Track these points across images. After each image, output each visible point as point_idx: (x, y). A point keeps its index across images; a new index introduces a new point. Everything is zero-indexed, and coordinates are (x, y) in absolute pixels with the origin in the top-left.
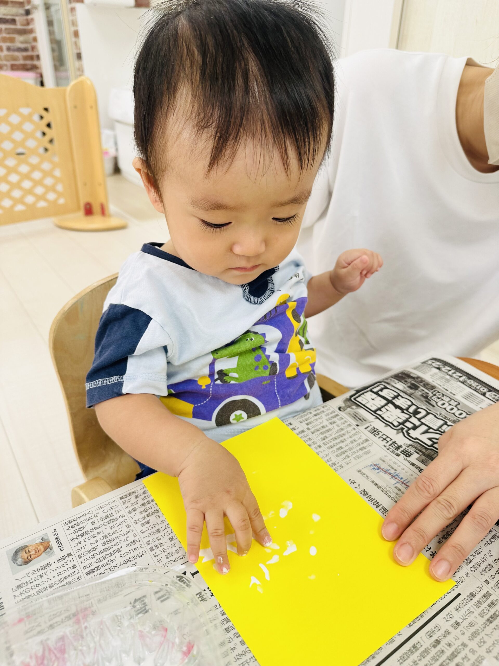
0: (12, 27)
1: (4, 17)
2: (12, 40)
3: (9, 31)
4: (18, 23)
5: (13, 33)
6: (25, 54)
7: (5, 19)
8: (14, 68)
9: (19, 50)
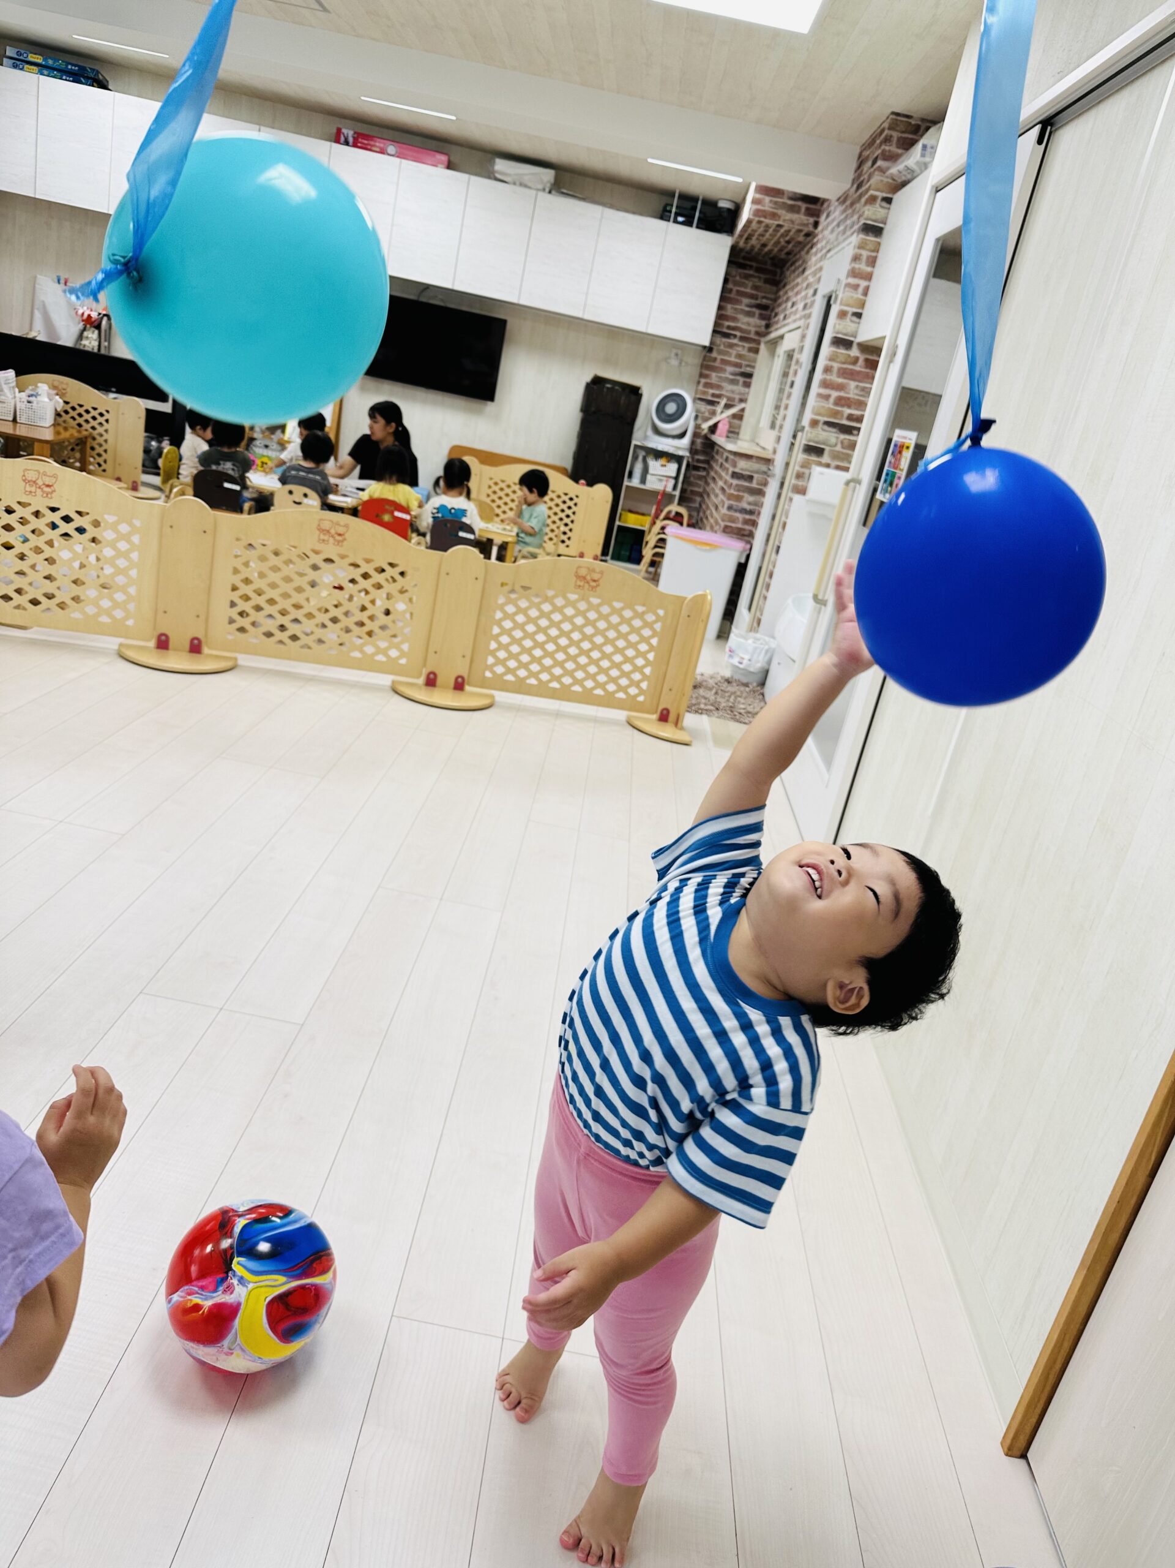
0: (746, 484)
1: (741, 472)
2: (739, 499)
3: (739, 488)
4: (755, 481)
5: (743, 492)
6: (747, 517)
7: (742, 474)
8: (727, 530)
9: (744, 511)
